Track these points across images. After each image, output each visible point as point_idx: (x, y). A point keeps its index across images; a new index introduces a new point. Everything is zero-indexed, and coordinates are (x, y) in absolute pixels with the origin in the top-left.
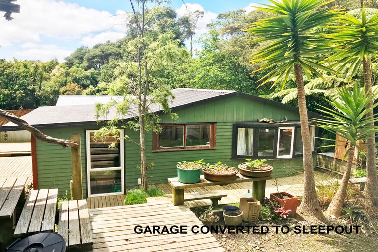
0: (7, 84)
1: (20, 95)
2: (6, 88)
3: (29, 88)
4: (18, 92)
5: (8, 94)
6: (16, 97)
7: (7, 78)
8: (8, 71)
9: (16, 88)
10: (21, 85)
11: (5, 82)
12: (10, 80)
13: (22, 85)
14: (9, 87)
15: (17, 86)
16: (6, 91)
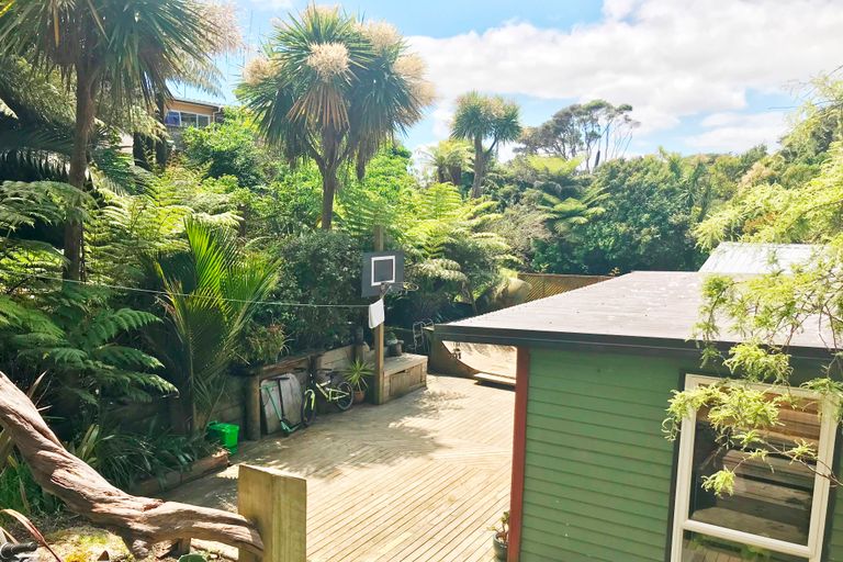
0: (627, 210)
1: (649, 237)
2: (623, 221)
3: (672, 220)
4: (645, 230)
5: (624, 234)
6: (640, 240)
7: (628, 197)
8: (633, 180)
9: (643, 220)
10: (655, 213)
11: (622, 207)
12: (634, 202)
13: (657, 214)
14: (630, 219)
15: (647, 216)
16: (622, 228)
